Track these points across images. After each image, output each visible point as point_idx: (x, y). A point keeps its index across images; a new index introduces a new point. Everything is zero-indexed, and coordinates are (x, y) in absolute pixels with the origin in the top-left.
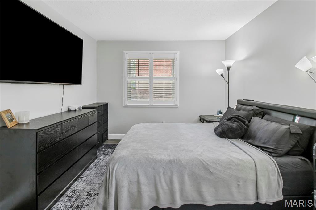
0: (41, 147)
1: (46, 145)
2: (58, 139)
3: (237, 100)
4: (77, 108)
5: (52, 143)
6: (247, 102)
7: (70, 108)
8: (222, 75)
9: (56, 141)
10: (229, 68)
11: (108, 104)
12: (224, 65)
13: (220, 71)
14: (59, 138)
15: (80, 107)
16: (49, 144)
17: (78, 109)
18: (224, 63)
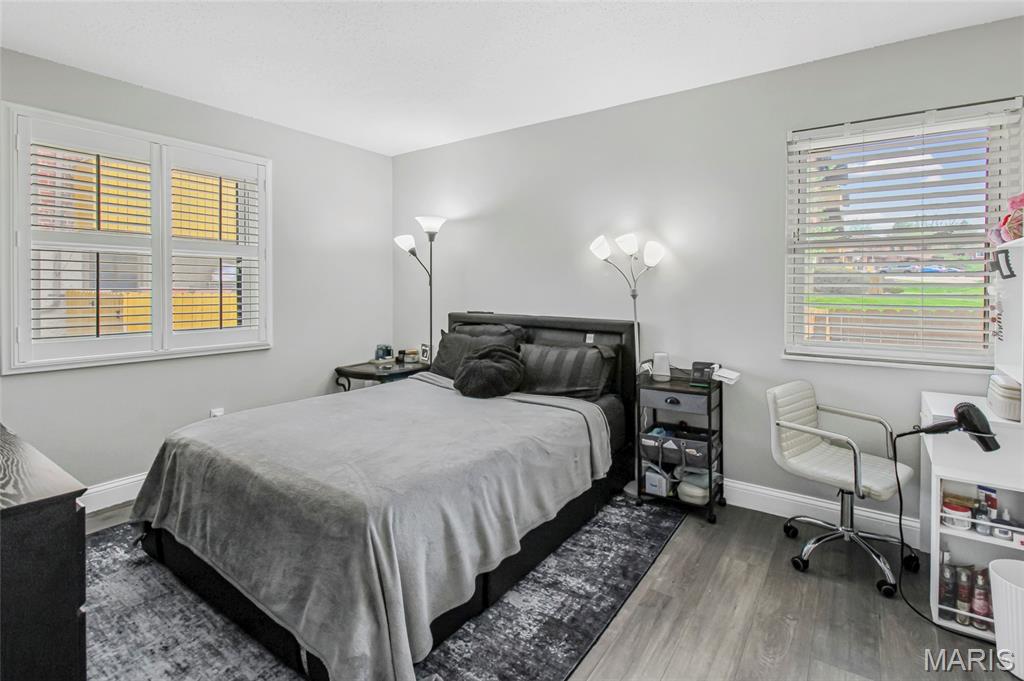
3: (450, 315)
6: (480, 318)
8: (413, 252)
10: (432, 236)
12: (421, 227)
13: (405, 242)
18: (422, 224)
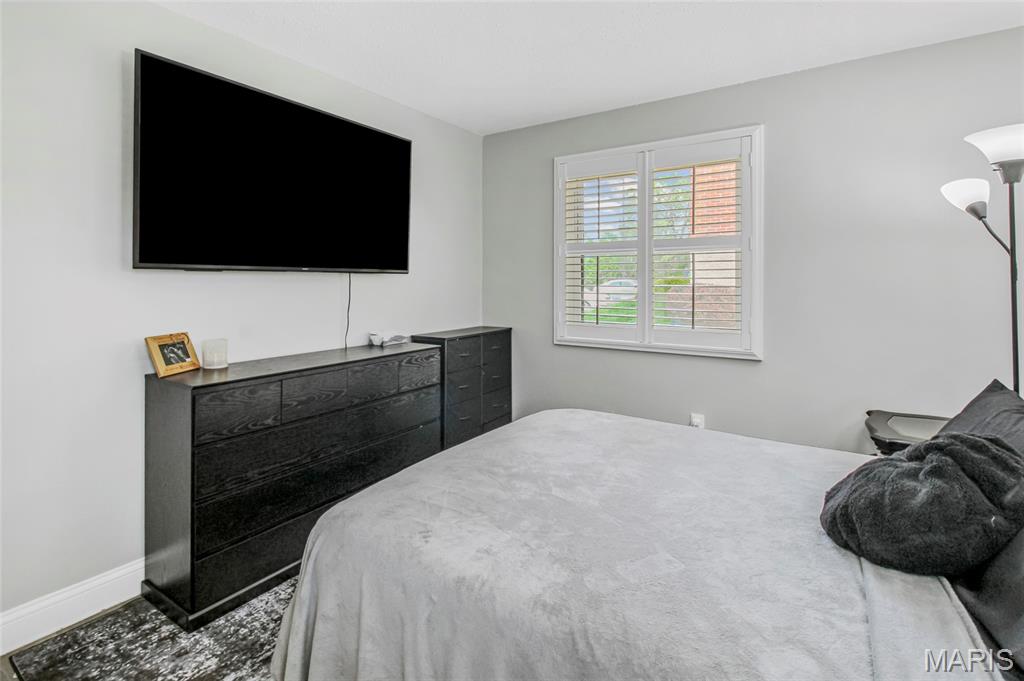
0: (207, 436)
1: (225, 432)
2: (269, 421)
4: (386, 340)
5: (246, 427)
7: (372, 338)
8: (976, 211)
9: (263, 424)
10: (1014, 171)
11: (509, 331)
14: (275, 419)
15: (402, 338)
16: (236, 431)
17: (390, 341)
